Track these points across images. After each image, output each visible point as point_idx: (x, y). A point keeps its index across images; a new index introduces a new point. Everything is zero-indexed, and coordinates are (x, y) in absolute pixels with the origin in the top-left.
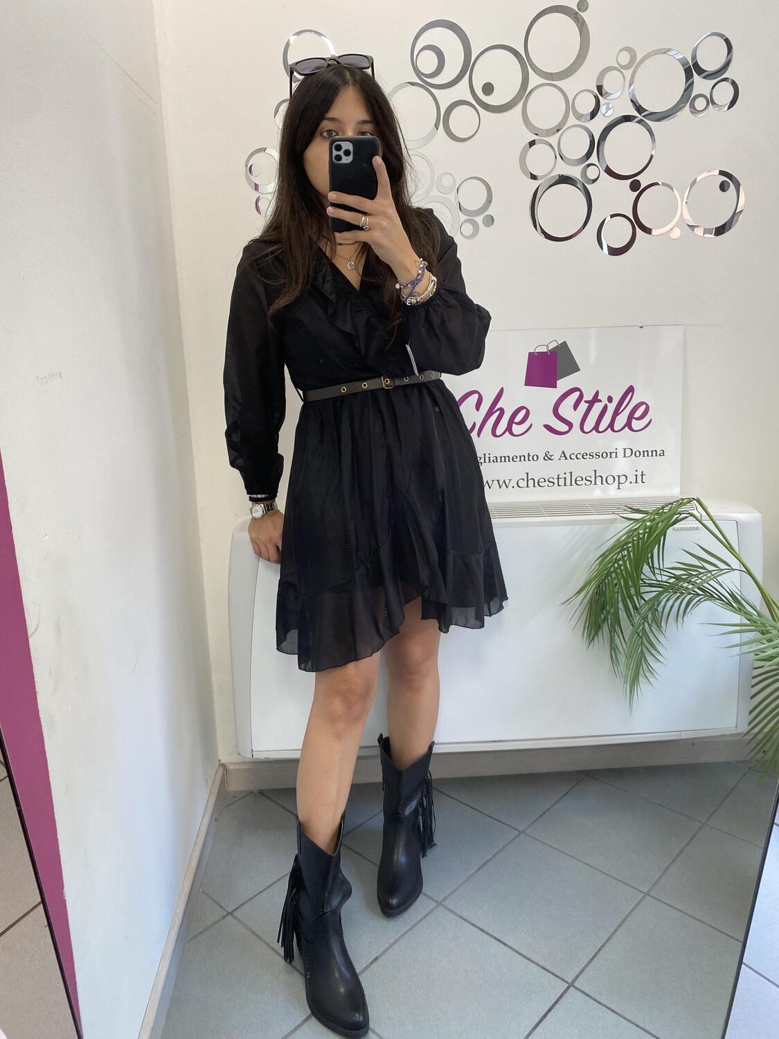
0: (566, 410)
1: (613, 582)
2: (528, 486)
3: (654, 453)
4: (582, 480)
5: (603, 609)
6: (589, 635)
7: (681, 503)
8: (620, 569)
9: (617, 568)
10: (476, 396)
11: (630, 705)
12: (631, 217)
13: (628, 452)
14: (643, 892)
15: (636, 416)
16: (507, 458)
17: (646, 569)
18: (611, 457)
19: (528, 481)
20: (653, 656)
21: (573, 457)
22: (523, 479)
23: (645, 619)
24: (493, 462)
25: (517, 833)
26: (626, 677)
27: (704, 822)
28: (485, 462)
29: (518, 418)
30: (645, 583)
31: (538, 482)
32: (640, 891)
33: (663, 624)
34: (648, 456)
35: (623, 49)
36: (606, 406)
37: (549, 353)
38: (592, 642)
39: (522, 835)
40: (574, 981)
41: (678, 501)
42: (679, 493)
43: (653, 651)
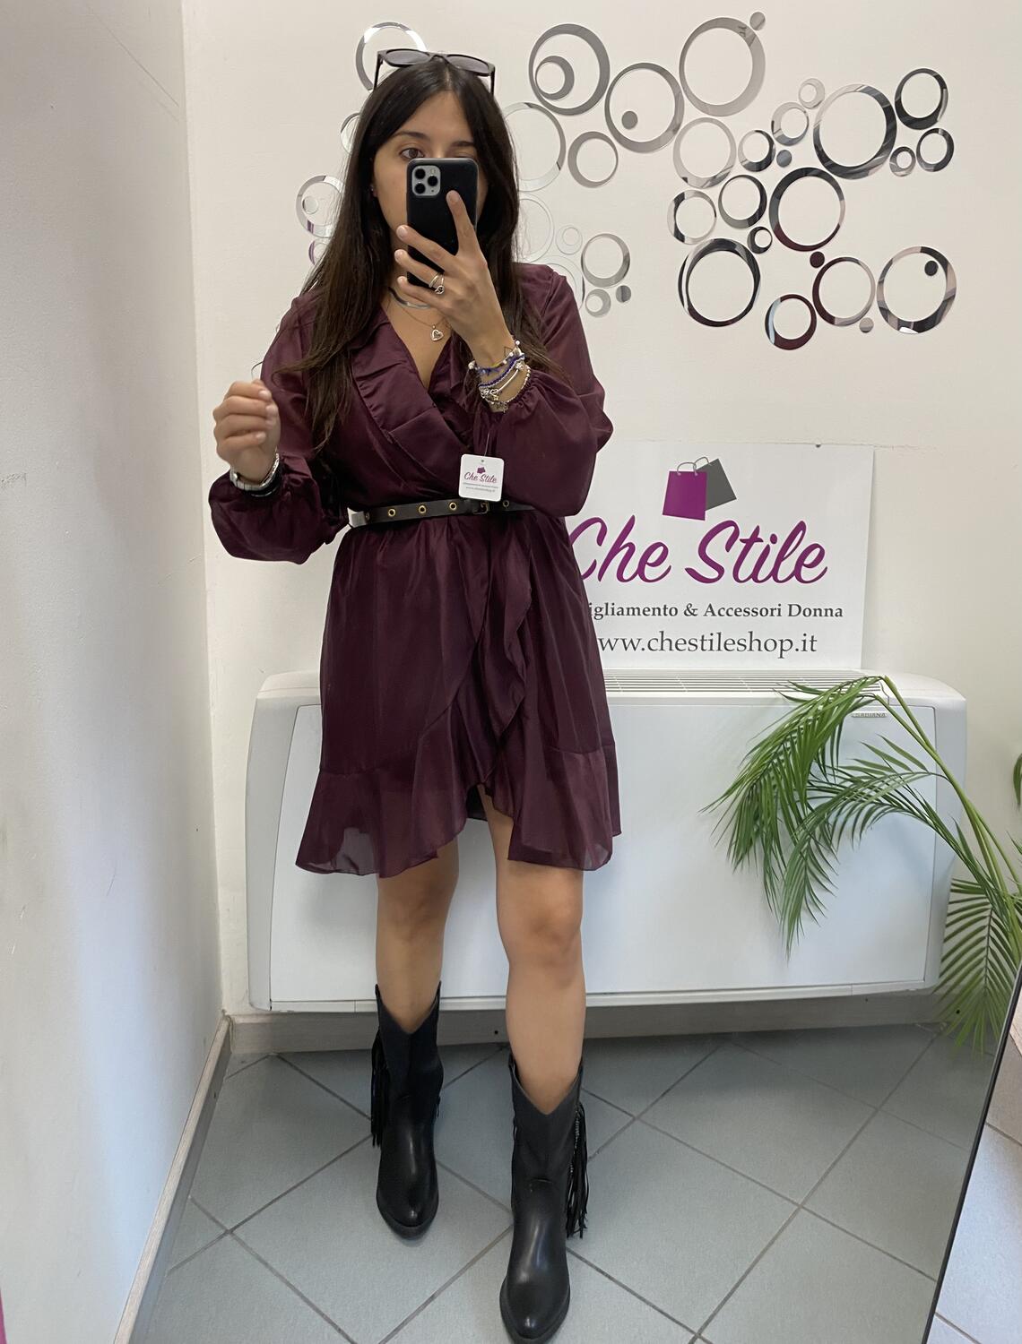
0: (716, 549)
1: (770, 783)
2: (662, 649)
3: (829, 612)
4: (734, 643)
5: (756, 819)
6: (737, 852)
7: (864, 682)
8: (781, 767)
9: (776, 765)
10: (598, 525)
11: (788, 948)
12: (811, 301)
13: (795, 610)
14: (796, 1204)
15: (809, 560)
16: (636, 611)
17: (815, 766)
18: (772, 615)
19: (662, 641)
20: (819, 883)
21: (723, 612)
22: (656, 640)
23: (811, 833)
24: (618, 614)
25: (631, 1118)
26: (784, 909)
27: (876, 1106)
28: (607, 614)
29: (653, 558)
30: (813, 786)
31: (677, 644)
32: (793, 1202)
33: (834, 842)
34: (821, 615)
35: (808, 83)
36: (767, 548)
37: (696, 474)
38: (741, 863)
39: (637, 1122)
40: (701, 1330)
41: (860, 680)
42: (859, 667)
43: (820, 877)
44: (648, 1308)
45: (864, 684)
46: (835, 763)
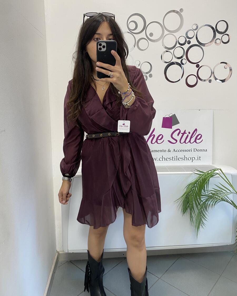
0: (175, 136)
1: (191, 194)
2: (163, 160)
3: (204, 150)
4: (181, 158)
5: (188, 203)
6: (183, 211)
8: (194, 190)
9: (193, 190)
11: (197, 235)
12: (197, 76)
13: (195, 150)
15: (198, 138)
16: (156, 151)
17: (203, 190)
18: (190, 151)
19: (163, 158)
21: (177, 151)
22: (161, 158)
23: (202, 207)
25: (158, 278)
26: (196, 226)
27: (220, 275)
29: (159, 138)
30: (202, 195)
31: (166, 159)
33: (207, 208)
34: (202, 151)
35: (194, 24)
36: (188, 135)
37: (170, 118)
38: (184, 214)
39: (160, 280)
41: (213, 169)
42: (212, 164)
43: (204, 217)
45: (215, 170)
46: (208, 189)
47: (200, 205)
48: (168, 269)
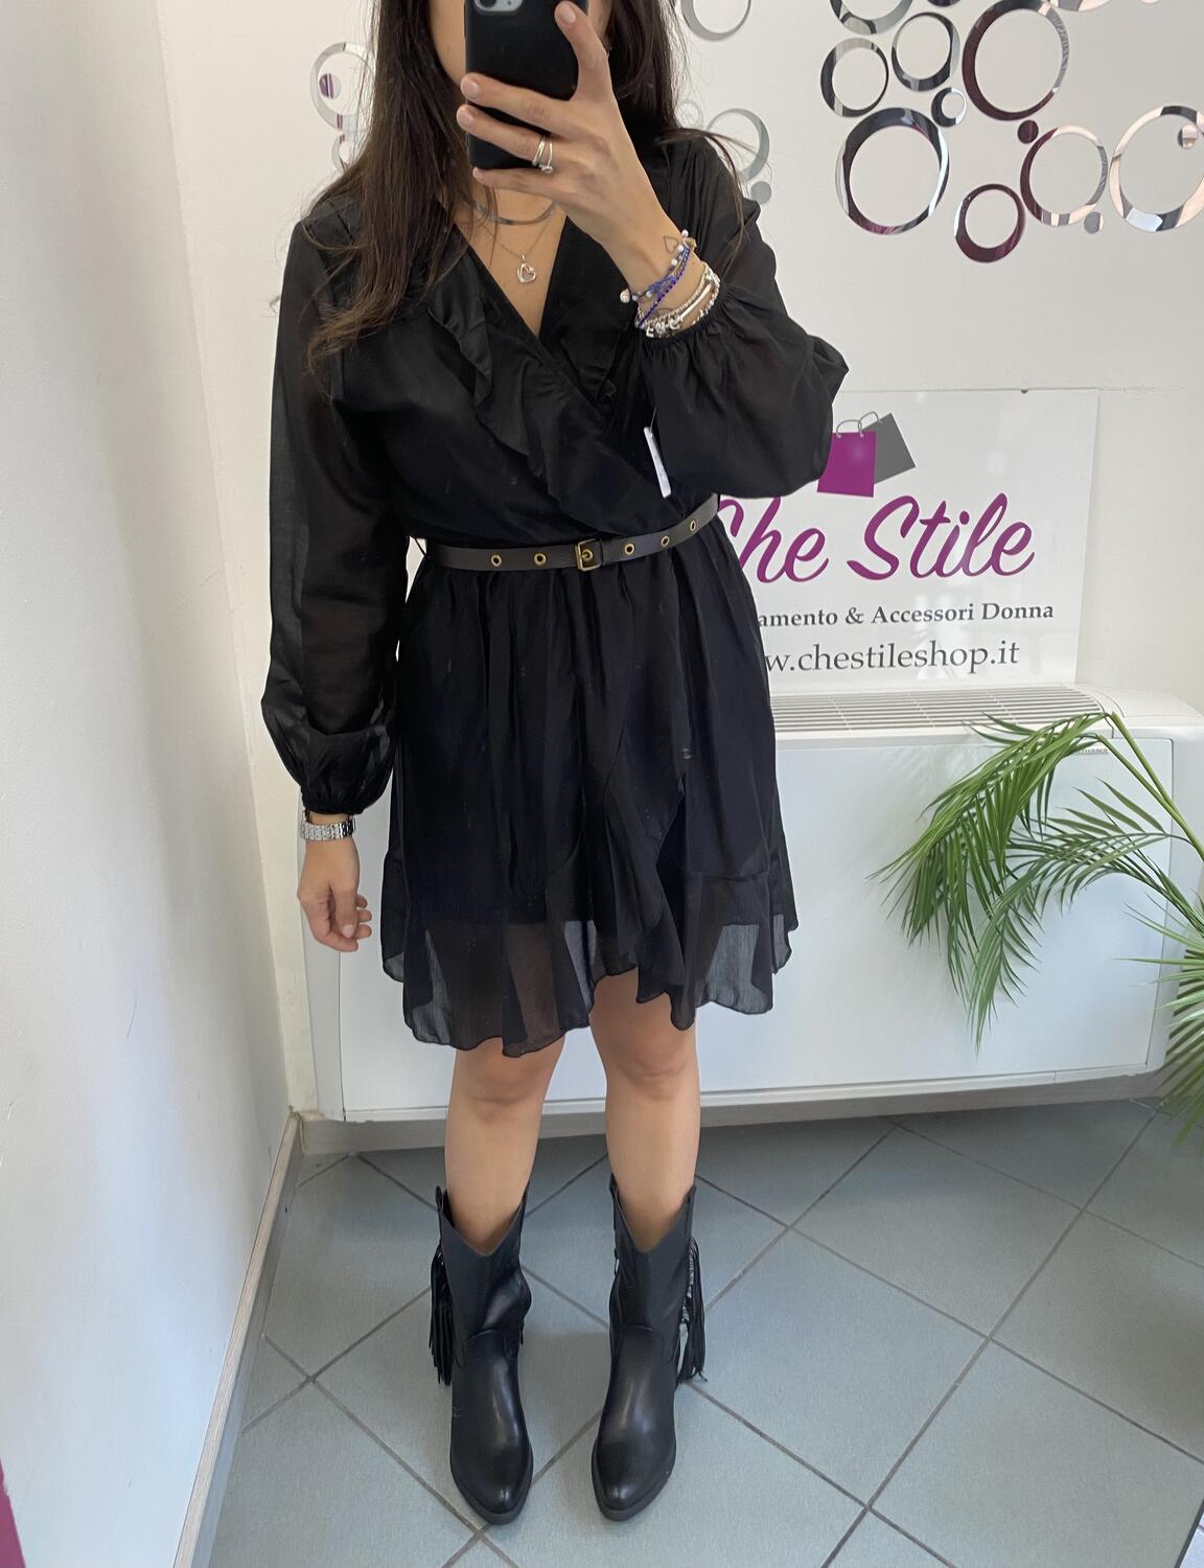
0: (887, 535)
1: (958, 842)
2: (817, 667)
3: (1035, 611)
4: (911, 656)
5: (938, 884)
6: (914, 922)
7: (1085, 720)
8: (972, 821)
9: (966, 819)
10: (732, 509)
11: (978, 1038)
12: (1018, 191)
13: (991, 610)
14: (983, 1336)
15: (1008, 547)
16: (783, 620)
17: (1018, 820)
18: (961, 618)
19: (817, 658)
20: (1017, 955)
21: (896, 617)
22: (811, 656)
23: (1010, 904)
25: (783, 1228)
26: (974, 996)
27: (1082, 1206)
29: (804, 551)
30: (1013, 844)
31: (836, 660)
32: (979, 1333)
33: (1038, 906)
34: (1024, 616)
36: (957, 529)
37: (862, 435)
38: (918, 935)
39: (791, 1232)
40: (872, 1501)
41: (1080, 717)
42: (1073, 681)
43: (1018, 950)
44: (807, 1472)
45: (1085, 723)
46: (1043, 814)
47: (999, 893)
48: (833, 1186)
